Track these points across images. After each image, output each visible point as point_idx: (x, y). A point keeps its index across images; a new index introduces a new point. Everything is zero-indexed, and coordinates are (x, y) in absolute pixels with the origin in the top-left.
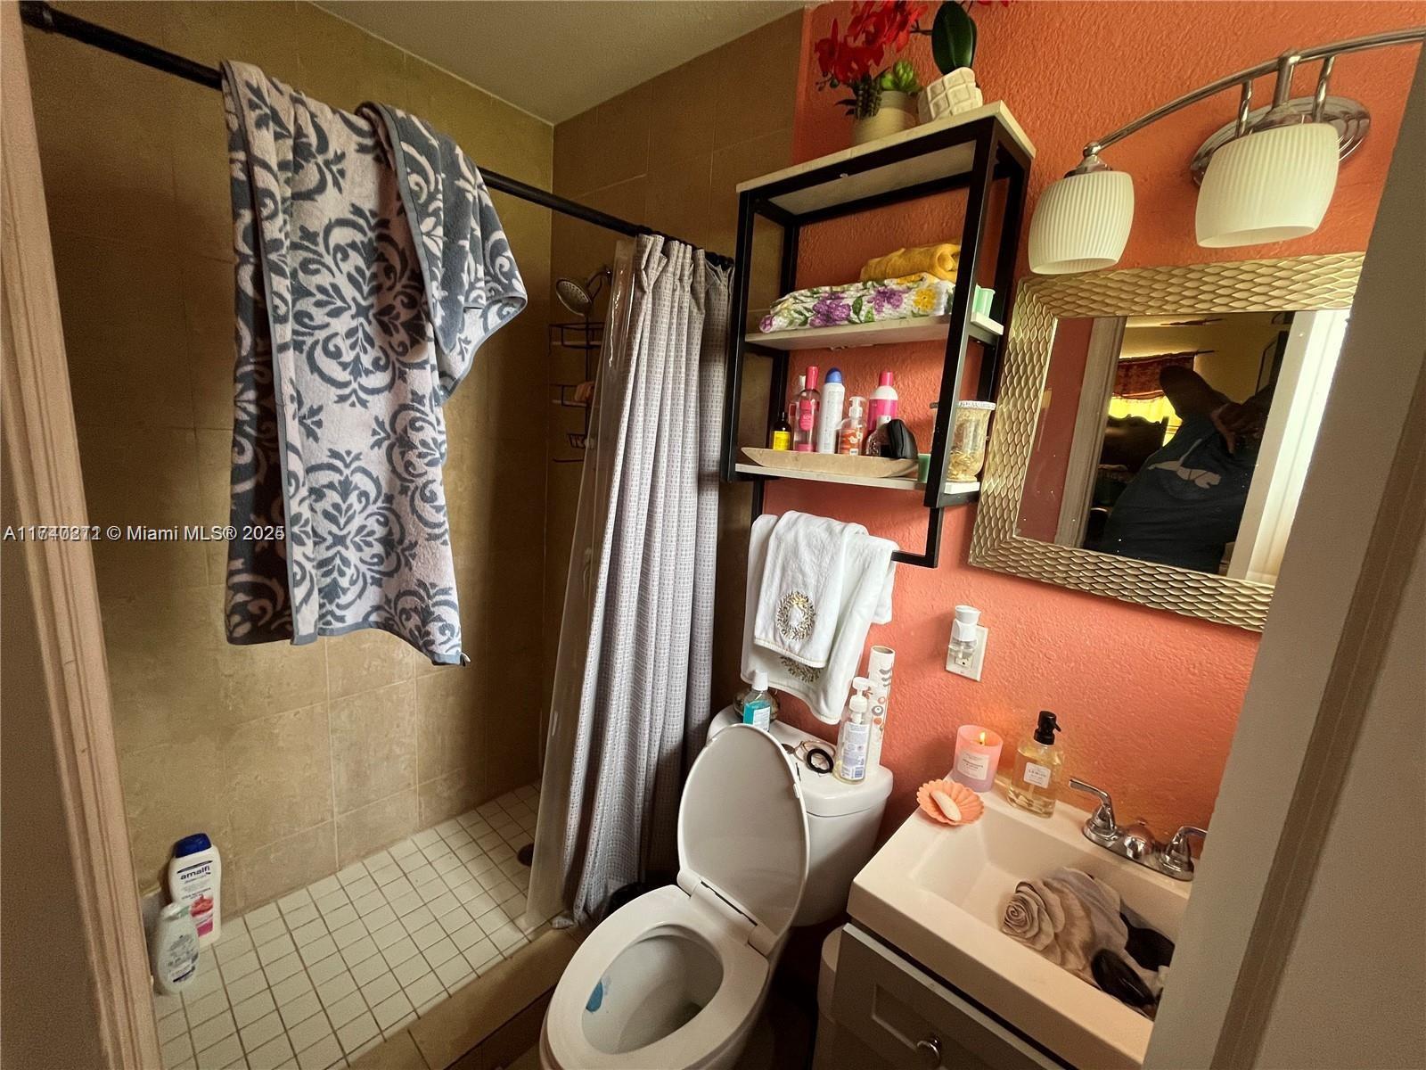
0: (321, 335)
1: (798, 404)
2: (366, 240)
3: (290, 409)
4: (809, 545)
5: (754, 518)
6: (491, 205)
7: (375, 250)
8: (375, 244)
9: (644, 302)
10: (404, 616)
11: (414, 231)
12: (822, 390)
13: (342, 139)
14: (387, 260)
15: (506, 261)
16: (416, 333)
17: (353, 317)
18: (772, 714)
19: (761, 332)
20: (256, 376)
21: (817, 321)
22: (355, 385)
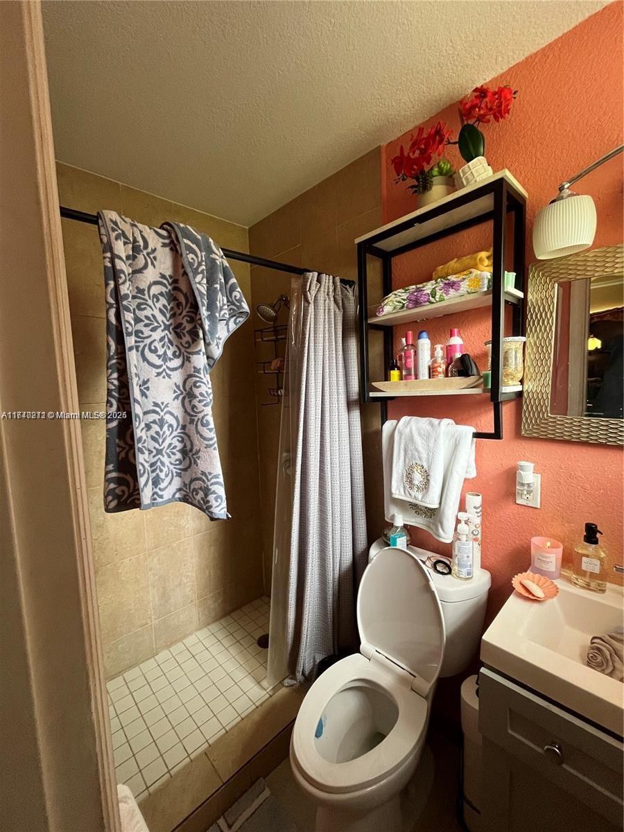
0: (147, 341)
1: (403, 354)
2: (167, 290)
3: (135, 381)
4: (420, 434)
5: (383, 424)
6: (228, 265)
7: (172, 295)
8: (172, 292)
9: (310, 308)
10: (195, 493)
11: (192, 282)
12: (417, 344)
13: (155, 241)
14: (178, 300)
15: (237, 293)
16: (194, 336)
17: (163, 331)
18: (407, 541)
19: (377, 316)
20: (117, 365)
21: (410, 305)
22: (164, 367)
